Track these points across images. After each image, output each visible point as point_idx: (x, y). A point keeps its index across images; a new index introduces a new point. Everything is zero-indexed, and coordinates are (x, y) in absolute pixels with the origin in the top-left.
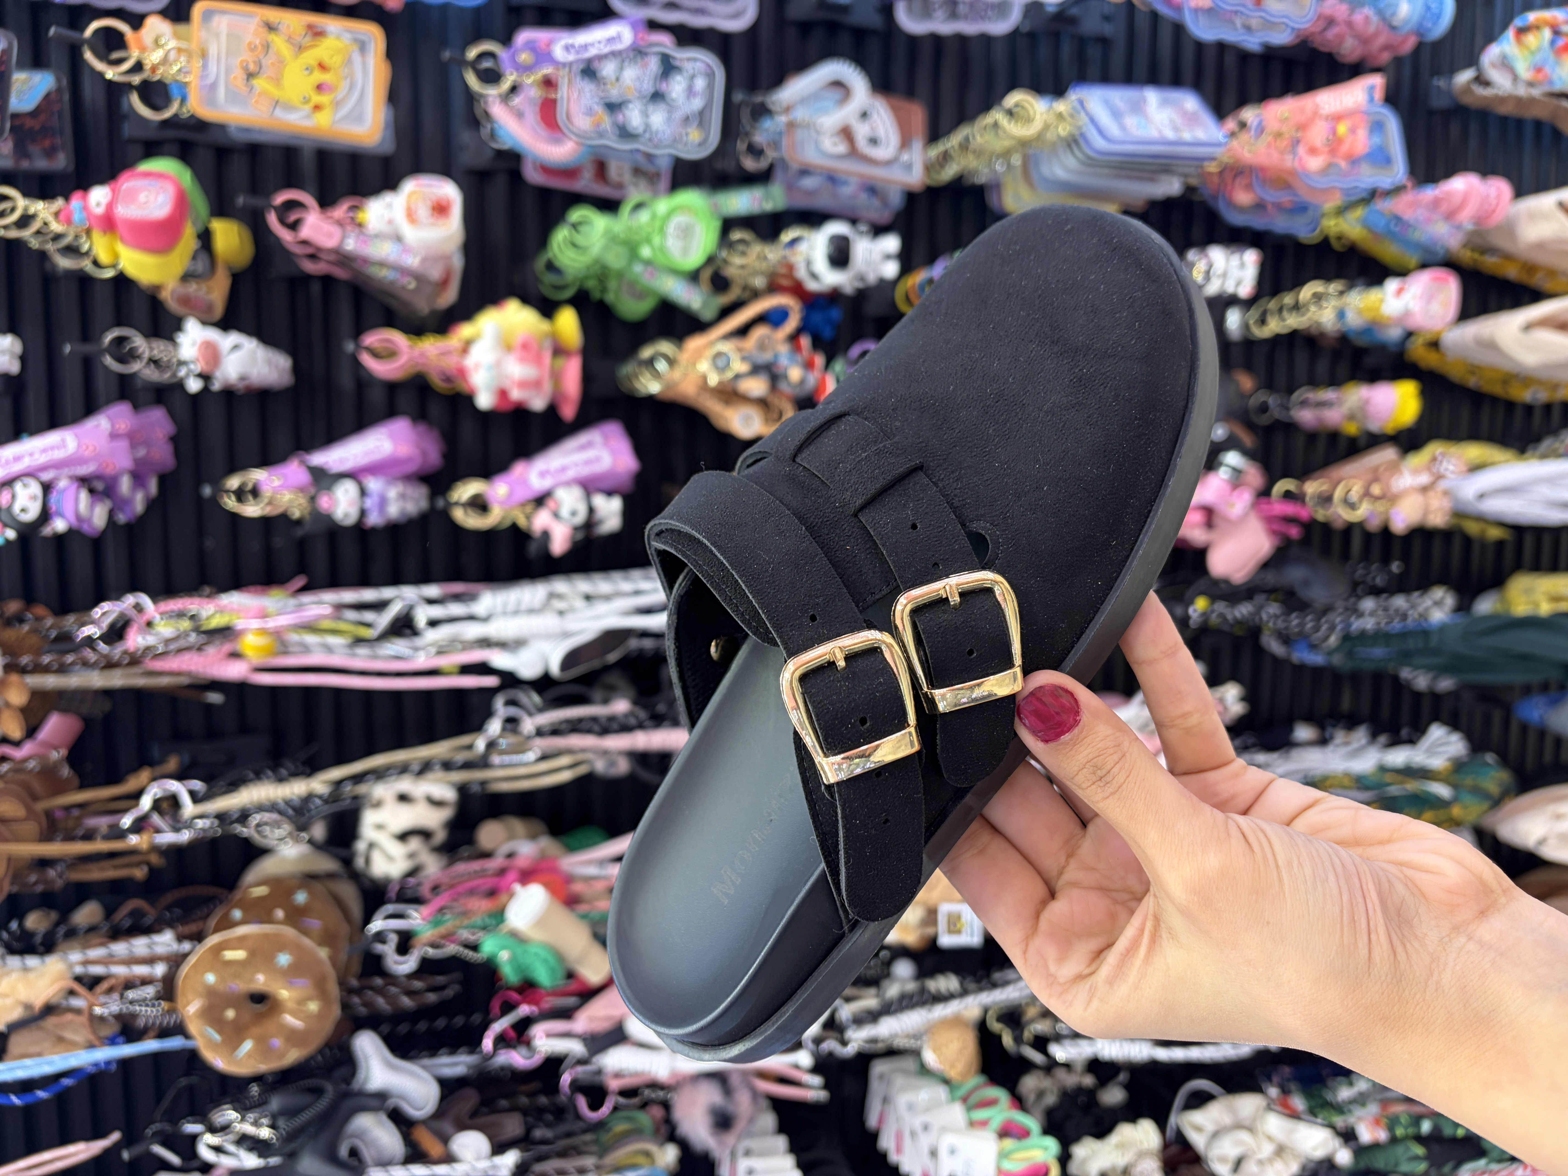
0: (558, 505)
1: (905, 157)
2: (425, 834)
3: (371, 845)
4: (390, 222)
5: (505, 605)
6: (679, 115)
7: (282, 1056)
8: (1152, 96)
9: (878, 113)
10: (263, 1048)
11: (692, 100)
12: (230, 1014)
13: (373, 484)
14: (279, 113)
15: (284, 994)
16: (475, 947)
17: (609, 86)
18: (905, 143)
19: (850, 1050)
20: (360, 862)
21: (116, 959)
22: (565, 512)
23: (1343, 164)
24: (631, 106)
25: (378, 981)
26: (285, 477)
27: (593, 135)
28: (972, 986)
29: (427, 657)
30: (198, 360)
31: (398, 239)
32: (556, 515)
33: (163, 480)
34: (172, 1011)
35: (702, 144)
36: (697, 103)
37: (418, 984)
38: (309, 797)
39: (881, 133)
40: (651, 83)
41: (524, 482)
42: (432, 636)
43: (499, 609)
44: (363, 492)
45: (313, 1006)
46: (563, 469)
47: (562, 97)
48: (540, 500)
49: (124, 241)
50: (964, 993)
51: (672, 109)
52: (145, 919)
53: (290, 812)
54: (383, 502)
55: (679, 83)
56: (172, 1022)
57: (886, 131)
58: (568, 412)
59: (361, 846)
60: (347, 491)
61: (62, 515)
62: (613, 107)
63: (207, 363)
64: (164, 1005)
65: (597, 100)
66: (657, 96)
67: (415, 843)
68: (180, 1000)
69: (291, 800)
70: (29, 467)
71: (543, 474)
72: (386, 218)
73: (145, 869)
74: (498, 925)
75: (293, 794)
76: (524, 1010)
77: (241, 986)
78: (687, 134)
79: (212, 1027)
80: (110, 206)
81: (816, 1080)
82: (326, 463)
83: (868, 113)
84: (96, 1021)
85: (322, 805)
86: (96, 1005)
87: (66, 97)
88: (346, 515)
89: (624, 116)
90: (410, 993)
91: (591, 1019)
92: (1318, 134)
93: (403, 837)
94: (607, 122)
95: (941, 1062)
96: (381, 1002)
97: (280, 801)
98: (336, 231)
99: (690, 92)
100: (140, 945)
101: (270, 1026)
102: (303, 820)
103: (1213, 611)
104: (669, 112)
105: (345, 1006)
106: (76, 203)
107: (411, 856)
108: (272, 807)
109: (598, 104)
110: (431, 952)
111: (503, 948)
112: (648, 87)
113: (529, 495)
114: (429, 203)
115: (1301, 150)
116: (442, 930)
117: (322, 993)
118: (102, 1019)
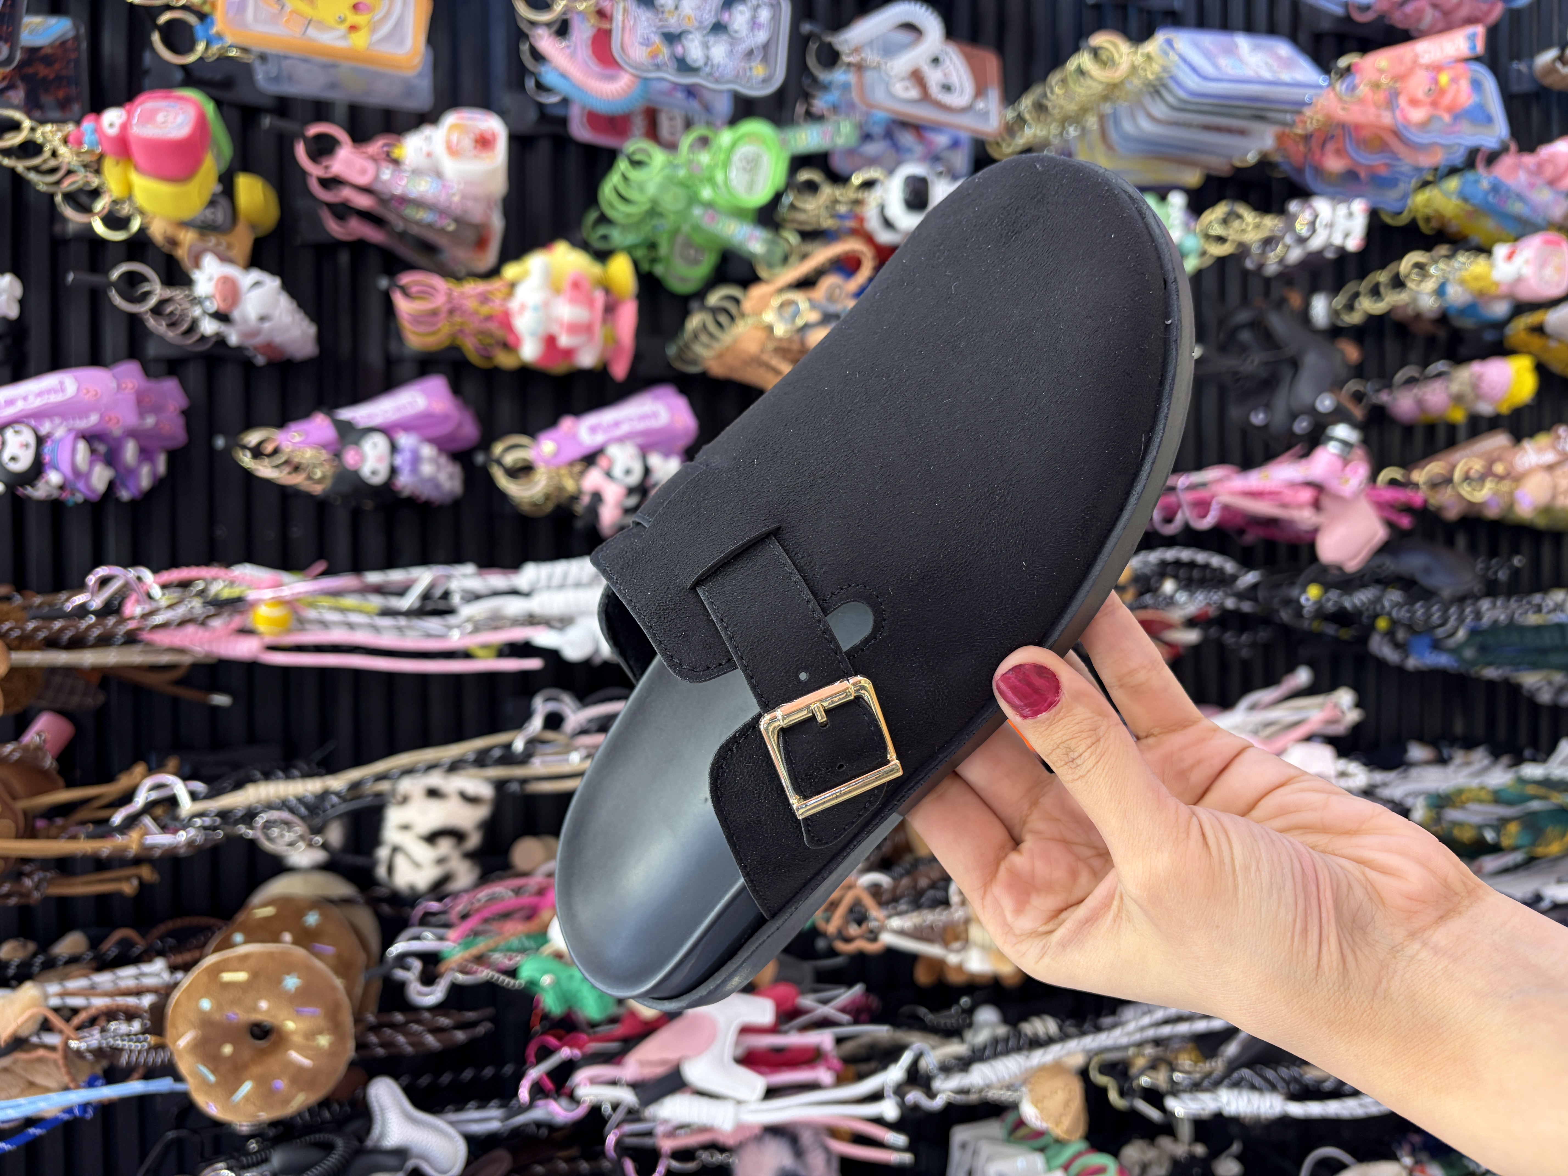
0: (611, 462)
1: (981, 105)
2: (456, 835)
3: (395, 849)
4: (429, 155)
5: (550, 578)
6: (742, 48)
7: (286, 1102)
8: (1243, 42)
9: (951, 59)
10: (265, 1092)
11: (756, 32)
12: (228, 1049)
13: (405, 440)
14: (312, 32)
15: (290, 1025)
16: (513, 973)
17: (666, 15)
18: (980, 91)
19: (938, 1103)
20: (381, 872)
21: (99, 991)
22: (618, 471)
23: (1447, 118)
24: (690, 36)
25: (399, 1017)
26: (307, 434)
27: (650, 68)
28: (1072, 1030)
29: (463, 635)
30: (214, 296)
31: (438, 174)
32: (609, 474)
33: (173, 456)
34: (160, 1047)
35: (766, 81)
36: (762, 36)
37: (444, 1021)
38: (324, 795)
39: (954, 80)
40: (713, 13)
41: (574, 437)
42: (467, 611)
43: (543, 582)
44: (394, 448)
45: (324, 1041)
46: (617, 424)
47: (617, 25)
48: (590, 459)
49: (137, 168)
50: (1064, 1037)
51: (734, 41)
52: (134, 949)
53: (303, 810)
54: (416, 460)
55: (742, 13)
56: (160, 1060)
57: (960, 79)
58: (620, 370)
59: (383, 853)
60: (375, 445)
61: (57, 468)
62: (671, 38)
63: (224, 300)
64: (151, 1039)
65: (654, 29)
66: (719, 28)
67: (445, 846)
68: (170, 1032)
69: (304, 797)
70: (23, 410)
71: (593, 430)
72: (425, 149)
73: (135, 882)
74: (538, 949)
75: (306, 791)
76: (565, 1053)
77: (241, 1016)
78: (751, 69)
79: (205, 1065)
80: (125, 127)
81: (899, 1139)
82: (353, 419)
83: (941, 59)
84: (73, 1057)
85: (340, 804)
86: (73, 1039)
87: (84, 45)
88: (374, 473)
89: (683, 47)
90: (436, 1031)
91: (643, 1064)
92: (1419, 84)
93: (432, 838)
94: (665, 52)
95: (1042, 1119)
96: (401, 1039)
97: (291, 798)
98: (370, 167)
99: (754, 24)
100: (127, 975)
101: (272, 1064)
102: (317, 821)
103: (1328, 600)
104: (731, 44)
105: (361, 1046)
106: (88, 125)
107: (441, 861)
108: (284, 805)
109: (655, 33)
110: (461, 978)
111: (546, 972)
112: (709, 19)
113: (576, 452)
114: (472, 136)
115: (1402, 101)
116: (474, 951)
117: (335, 1028)
118: (78, 1053)
